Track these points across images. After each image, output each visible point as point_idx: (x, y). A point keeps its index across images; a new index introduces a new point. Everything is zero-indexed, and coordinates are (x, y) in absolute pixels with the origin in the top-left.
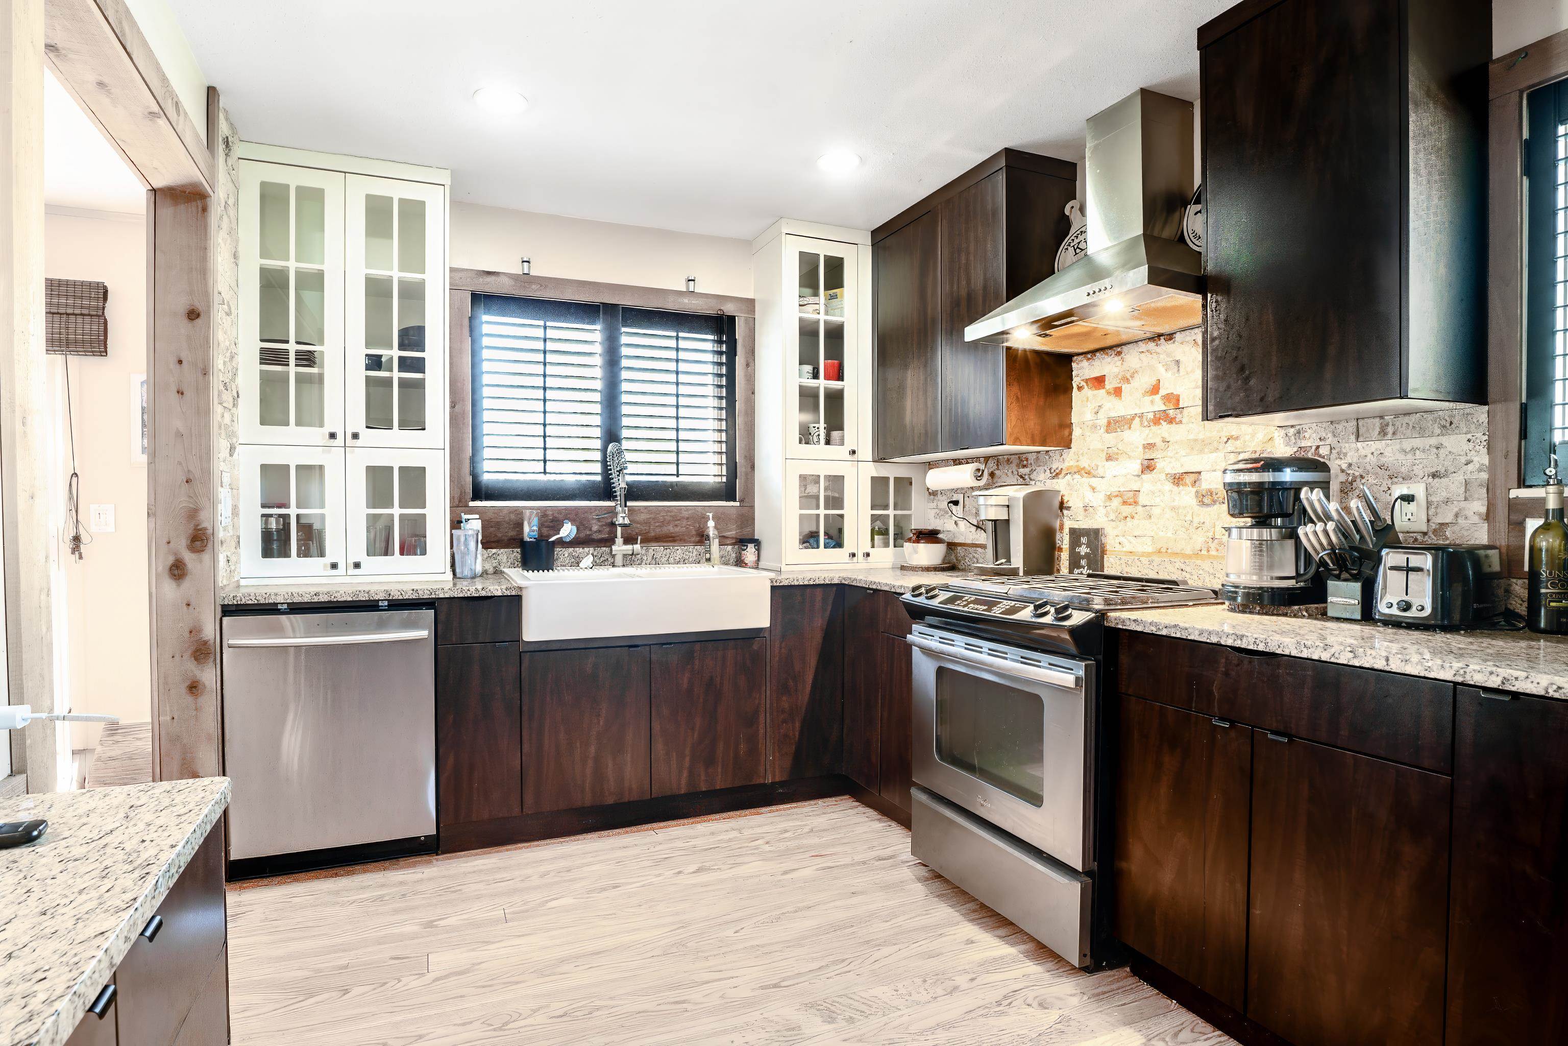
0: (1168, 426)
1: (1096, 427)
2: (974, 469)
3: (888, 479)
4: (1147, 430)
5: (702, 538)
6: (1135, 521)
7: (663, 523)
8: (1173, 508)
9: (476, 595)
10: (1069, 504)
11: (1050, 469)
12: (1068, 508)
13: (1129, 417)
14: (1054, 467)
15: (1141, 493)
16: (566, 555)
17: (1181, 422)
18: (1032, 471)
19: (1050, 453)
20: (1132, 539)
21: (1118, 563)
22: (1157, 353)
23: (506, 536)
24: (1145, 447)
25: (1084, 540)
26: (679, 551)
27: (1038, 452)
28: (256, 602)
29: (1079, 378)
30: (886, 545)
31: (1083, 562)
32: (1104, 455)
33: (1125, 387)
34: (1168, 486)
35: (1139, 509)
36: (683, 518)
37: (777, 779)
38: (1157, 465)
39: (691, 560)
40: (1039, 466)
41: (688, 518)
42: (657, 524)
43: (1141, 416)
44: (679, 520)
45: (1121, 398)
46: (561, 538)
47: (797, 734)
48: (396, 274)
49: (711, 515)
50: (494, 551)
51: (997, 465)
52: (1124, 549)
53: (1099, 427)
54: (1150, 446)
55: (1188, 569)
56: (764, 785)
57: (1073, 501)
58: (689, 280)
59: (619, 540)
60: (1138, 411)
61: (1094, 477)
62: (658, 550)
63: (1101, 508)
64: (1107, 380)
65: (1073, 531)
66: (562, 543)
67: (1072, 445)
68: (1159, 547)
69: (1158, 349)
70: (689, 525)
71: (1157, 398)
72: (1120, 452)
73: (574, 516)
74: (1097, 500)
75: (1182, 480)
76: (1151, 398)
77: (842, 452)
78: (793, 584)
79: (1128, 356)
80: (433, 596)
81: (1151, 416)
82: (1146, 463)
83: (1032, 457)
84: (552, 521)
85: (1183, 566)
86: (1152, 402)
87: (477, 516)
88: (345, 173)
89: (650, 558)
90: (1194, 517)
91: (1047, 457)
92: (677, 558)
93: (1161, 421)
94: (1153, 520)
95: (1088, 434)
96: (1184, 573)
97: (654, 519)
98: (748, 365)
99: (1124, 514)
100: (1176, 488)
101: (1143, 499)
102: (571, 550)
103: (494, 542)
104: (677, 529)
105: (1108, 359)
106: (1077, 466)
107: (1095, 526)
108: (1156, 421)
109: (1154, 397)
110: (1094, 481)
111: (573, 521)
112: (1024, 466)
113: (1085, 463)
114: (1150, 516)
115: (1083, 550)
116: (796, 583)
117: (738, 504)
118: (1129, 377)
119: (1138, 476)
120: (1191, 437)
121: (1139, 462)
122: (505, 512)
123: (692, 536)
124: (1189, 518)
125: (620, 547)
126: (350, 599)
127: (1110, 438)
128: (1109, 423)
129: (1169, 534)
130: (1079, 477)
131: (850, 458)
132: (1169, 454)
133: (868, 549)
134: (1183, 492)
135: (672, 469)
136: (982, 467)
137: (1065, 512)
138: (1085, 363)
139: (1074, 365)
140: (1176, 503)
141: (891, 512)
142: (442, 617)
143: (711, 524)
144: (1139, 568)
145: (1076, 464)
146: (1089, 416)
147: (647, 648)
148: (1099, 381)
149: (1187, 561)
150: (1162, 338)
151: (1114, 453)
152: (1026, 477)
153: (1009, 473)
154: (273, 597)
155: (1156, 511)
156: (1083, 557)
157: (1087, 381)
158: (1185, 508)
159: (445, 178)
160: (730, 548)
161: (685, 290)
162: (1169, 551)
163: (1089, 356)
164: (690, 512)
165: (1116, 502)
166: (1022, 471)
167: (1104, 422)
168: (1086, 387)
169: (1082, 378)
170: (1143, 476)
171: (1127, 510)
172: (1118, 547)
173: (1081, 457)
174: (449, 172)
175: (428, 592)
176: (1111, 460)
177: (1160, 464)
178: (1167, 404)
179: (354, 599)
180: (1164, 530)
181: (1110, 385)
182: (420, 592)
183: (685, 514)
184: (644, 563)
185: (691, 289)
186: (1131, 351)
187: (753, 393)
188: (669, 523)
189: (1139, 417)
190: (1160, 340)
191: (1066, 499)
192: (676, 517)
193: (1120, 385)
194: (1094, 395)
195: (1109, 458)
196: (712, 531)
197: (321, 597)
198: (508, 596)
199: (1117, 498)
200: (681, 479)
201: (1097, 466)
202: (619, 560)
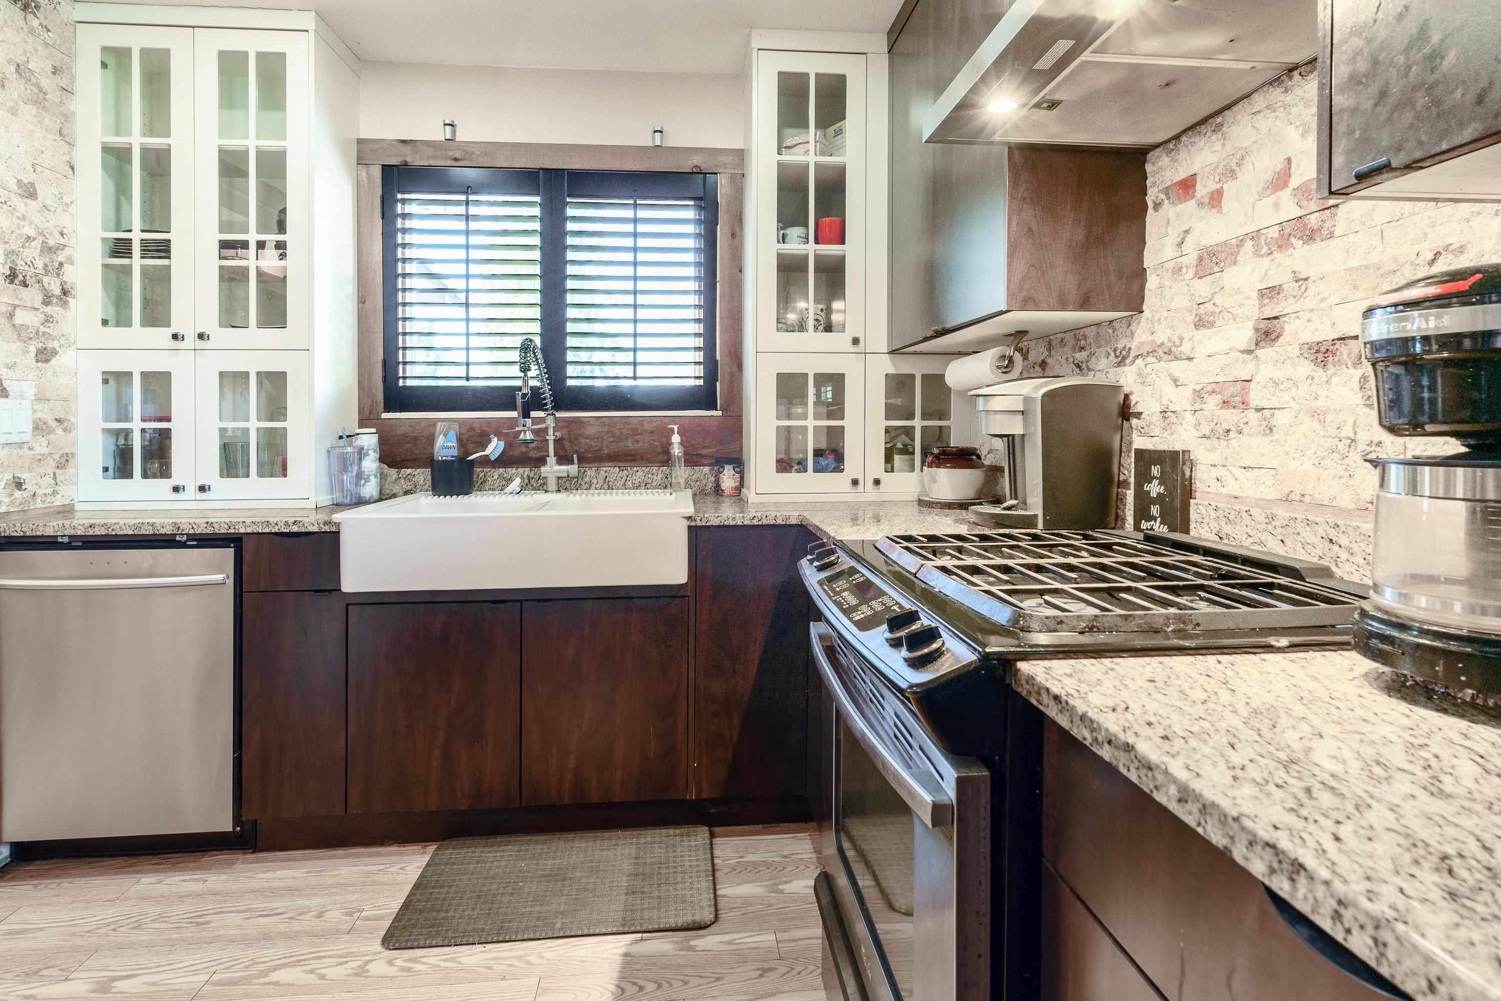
0: (1306, 247)
1: (1180, 269)
2: (997, 356)
3: (913, 377)
4: (1265, 262)
5: (665, 458)
6: (1244, 439)
7: (618, 439)
8: (1315, 414)
9: (286, 531)
10: (1138, 409)
11: (1115, 350)
12: (1138, 415)
13: (1234, 241)
14: (1120, 346)
15: (1253, 384)
16: (496, 477)
17: (1331, 235)
18: (1092, 354)
19: (1115, 324)
20: (1239, 473)
21: (1213, 515)
22: (1285, 106)
23: (424, 453)
24: (1262, 293)
25: (1155, 471)
26: (639, 473)
27: (1098, 324)
28: (22, 534)
29: (1156, 190)
30: (912, 469)
31: (1155, 510)
32: (1190, 319)
33: (1229, 188)
34: (1305, 368)
35: (1252, 416)
36: (645, 431)
37: (705, 796)
38: (1287, 327)
39: (654, 484)
40: (1100, 347)
41: (651, 432)
42: (612, 439)
43: (1255, 236)
44: (640, 434)
45: (1220, 211)
46: (487, 456)
47: (735, 734)
48: (252, 143)
49: (676, 427)
50: (409, 471)
51: (1049, 350)
52: (1225, 491)
53: (1184, 270)
54: (1271, 292)
55: (1344, 540)
56: (684, 802)
57: (1142, 401)
58: (655, 132)
59: (552, 459)
60: (1250, 228)
61: (1176, 358)
62: (612, 471)
63: (1188, 415)
64: (1199, 181)
65: (1140, 454)
66: (486, 462)
67: (1144, 307)
68: (1287, 491)
69: (1288, 98)
70: (654, 441)
71: (1285, 195)
72: (1217, 310)
73: (499, 429)
74: (1180, 400)
75: (1334, 354)
76: (1273, 198)
77: (839, 341)
78: (726, 523)
79: (1234, 128)
80: (232, 531)
81: (1274, 233)
82: (1264, 325)
83: (1091, 332)
84: (480, 435)
85: (1332, 534)
86: (1276, 205)
87: (374, 430)
88: (193, 27)
89: (601, 482)
90: (1359, 430)
91: (1110, 331)
92: (637, 482)
93: (1292, 239)
94: (1276, 436)
95: (1168, 283)
96: (1336, 548)
97: (607, 433)
98: (733, 235)
99: (1225, 426)
100: (1321, 371)
101: (1256, 397)
102: (501, 470)
103: (410, 460)
104: (637, 446)
105: (1201, 142)
106: (1153, 342)
107: (1178, 447)
108: (1283, 243)
109: (1279, 194)
110: (1177, 368)
111: (499, 435)
112: (1082, 349)
113: (1162, 336)
114: (1271, 430)
115: (1155, 489)
116: (732, 523)
117: (719, 413)
118: (1234, 167)
119: (1250, 352)
120: (1354, 263)
121: (1251, 324)
122: (424, 424)
123: (658, 454)
124: (1347, 432)
125: (552, 469)
126: (131, 532)
127: (1203, 288)
128: (1201, 259)
129: (1308, 466)
130: (1154, 360)
131: (853, 349)
132: (1309, 303)
133: (880, 473)
134: (1335, 380)
135: (628, 371)
136: (1009, 351)
137: (1134, 421)
138: (1165, 160)
139: (1149, 168)
140: (1320, 403)
141: (917, 423)
142: (247, 557)
143: (676, 439)
144: (1248, 530)
145: (1151, 338)
146: (1169, 252)
147: (518, 604)
148: (1187, 185)
149: (1341, 523)
150: (1296, 74)
151: (1207, 314)
152: (1084, 366)
153: (1063, 361)
154: (41, 528)
155: (1281, 419)
156: (1153, 501)
157: (1167, 191)
158: (1338, 412)
159: (308, 21)
160: (706, 469)
161: (651, 145)
162: (1307, 499)
163: (1171, 146)
164: (654, 424)
165: (1212, 403)
166: (1081, 356)
167: (1190, 258)
168: (1166, 201)
169: (1161, 188)
170: (1259, 352)
171: (1229, 417)
172: (1215, 487)
173: (1157, 326)
174: (313, 14)
175: (226, 526)
176: (1204, 326)
177: (1290, 327)
178: (1304, 203)
179: (136, 532)
180: (1297, 456)
181: (1202, 190)
182: (216, 526)
183: (648, 426)
184: (593, 487)
185: (658, 143)
186: (1239, 117)
187: (740, 271)
188: (627, 438)
189: (1252, 238)
190: (1291, 78)
191: (1133, 399)
192: (635, 431)
193: (1219, 186)
194: (1178, 215)
195: (1200, 323)
196: (677, 450)
197: (96, 529)
198: (326, 532)
199: (1214, 396)
200: (639, 382)
201: (1182, 339)
202: (552, 484)
